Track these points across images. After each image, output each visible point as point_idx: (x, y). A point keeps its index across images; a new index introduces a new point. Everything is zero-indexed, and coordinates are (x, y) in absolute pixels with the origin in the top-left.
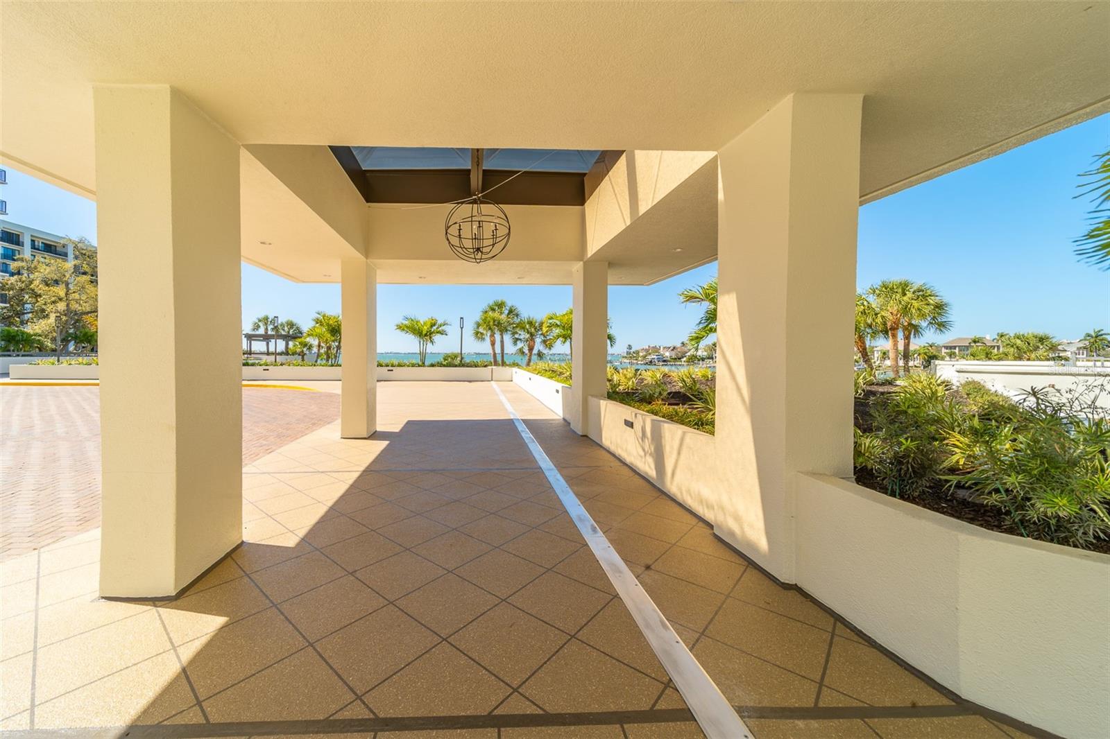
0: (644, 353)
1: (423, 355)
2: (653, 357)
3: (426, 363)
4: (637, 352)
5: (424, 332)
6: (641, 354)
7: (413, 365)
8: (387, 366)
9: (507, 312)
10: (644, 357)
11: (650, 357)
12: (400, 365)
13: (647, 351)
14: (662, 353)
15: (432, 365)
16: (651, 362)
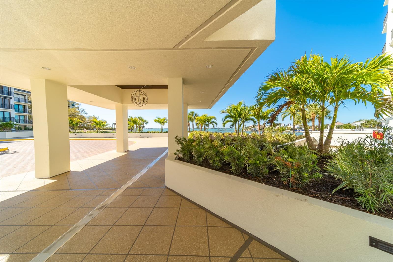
0: (250, 127)
1: (162, 129)
2: (253, 129)
3: (163, 132)
4: (248, 127)
5: (162, 122)
6: (249, 128)
7: (158, 133)
8: (150, 133)
9: (194, 115)
10: (250, 129)
11: (252, 129)
12: (154, 133)
13: (251, 127)
14: (256, 127)
15: (165, 132)
16: (252, 130)
